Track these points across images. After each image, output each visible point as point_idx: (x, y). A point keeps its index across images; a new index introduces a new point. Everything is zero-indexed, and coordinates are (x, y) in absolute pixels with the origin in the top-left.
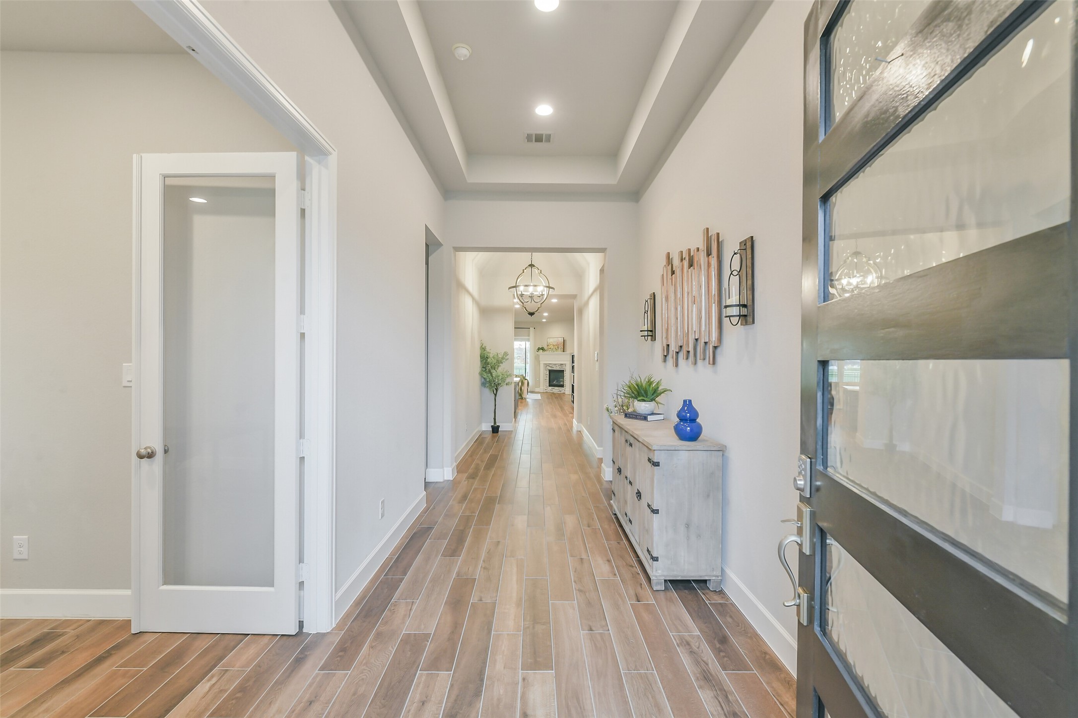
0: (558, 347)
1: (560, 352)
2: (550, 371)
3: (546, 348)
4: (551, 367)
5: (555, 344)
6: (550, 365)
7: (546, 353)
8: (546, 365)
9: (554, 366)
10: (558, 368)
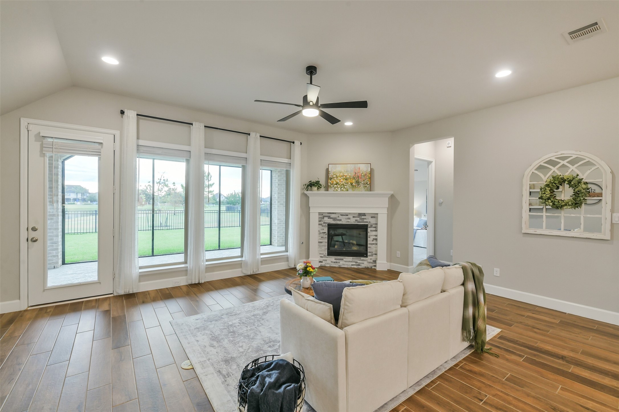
0: (358, 182)
1: (361, 191)
2: (331, 227)
3: (323, 182)
4: (334, 219)
5: (348, 175)
6: (333, 216)
7: (322, 191)
8: (322, 216)
9: (341, 217)
10: (352, 221)
